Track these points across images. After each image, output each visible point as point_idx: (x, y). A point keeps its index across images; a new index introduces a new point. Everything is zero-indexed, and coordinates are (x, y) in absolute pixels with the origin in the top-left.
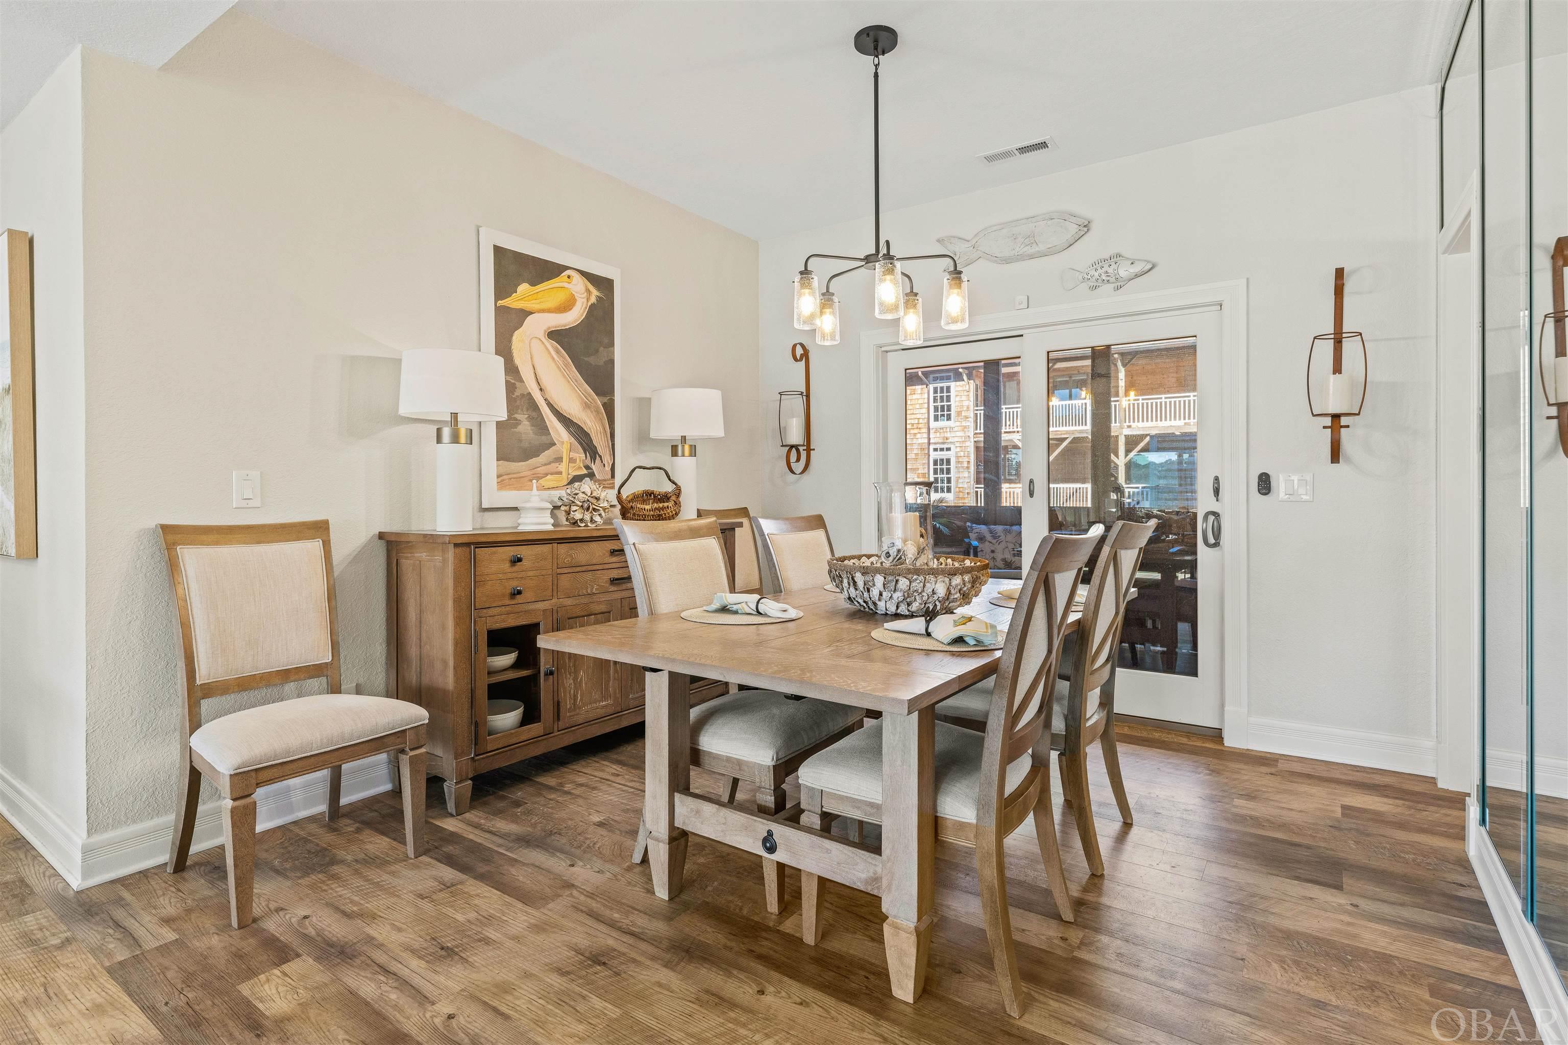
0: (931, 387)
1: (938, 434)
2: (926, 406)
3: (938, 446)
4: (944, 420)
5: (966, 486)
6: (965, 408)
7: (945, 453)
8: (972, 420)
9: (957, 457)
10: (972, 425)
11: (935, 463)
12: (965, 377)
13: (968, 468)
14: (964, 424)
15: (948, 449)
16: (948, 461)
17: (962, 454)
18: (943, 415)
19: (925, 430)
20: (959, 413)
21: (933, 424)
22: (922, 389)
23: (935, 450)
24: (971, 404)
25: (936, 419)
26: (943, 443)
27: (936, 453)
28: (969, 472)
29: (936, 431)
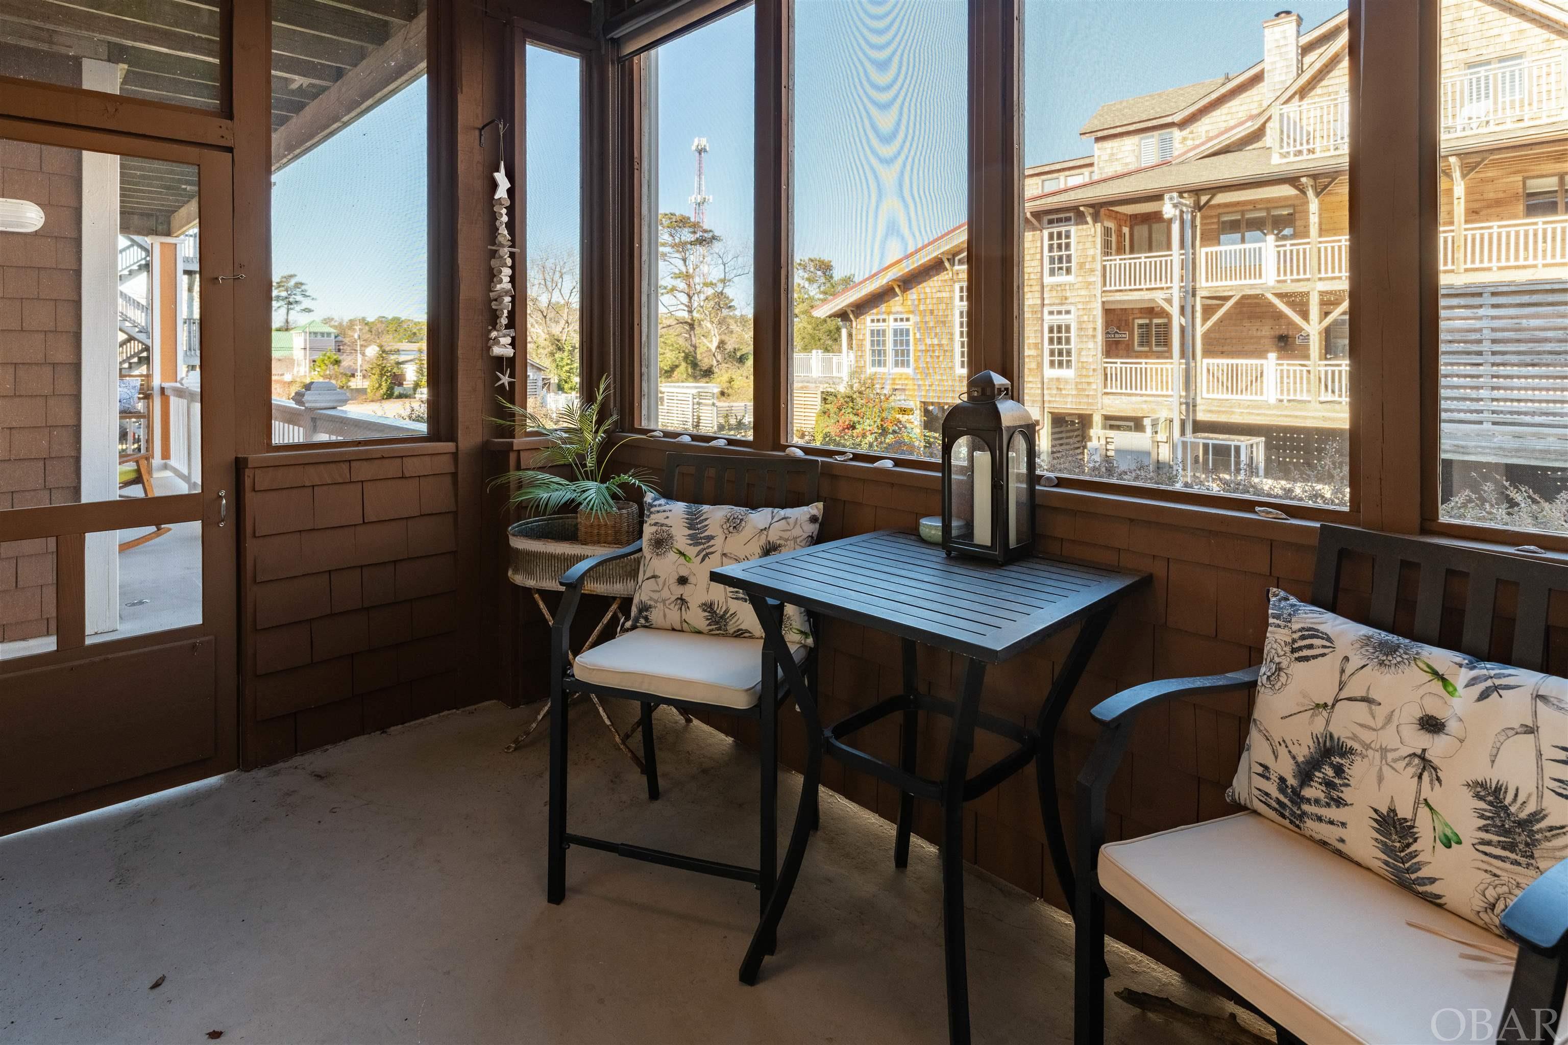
0: (1046, 233)
1: (1054, 293)
2: (1038, 256)
3: (1055, 308)
4: (1062, 275)
5: (1091, 360)
6: (1089, 259)
7: (1063, 316)
8: (1099, 273)
9: (1080, 323)
10: (1100, 280)
11: (1051, 330)
12: (1089, 219)
13: (1094, 336)
14: (1088, 279)
15: (1068, 312)
16: (1068, 328)
17: (1085, 318)
18: (1060, 268)
19: (1038, 288)
20: (1081, 265)
21: (1048, 280)
22: (1034, 235)
23: (1051, 313)
24: (1099, 251)
25: (1052, 272)
26: (1062, 304)
27: (1052, 317)
28: (1096, 342)
29: (1053, 287)
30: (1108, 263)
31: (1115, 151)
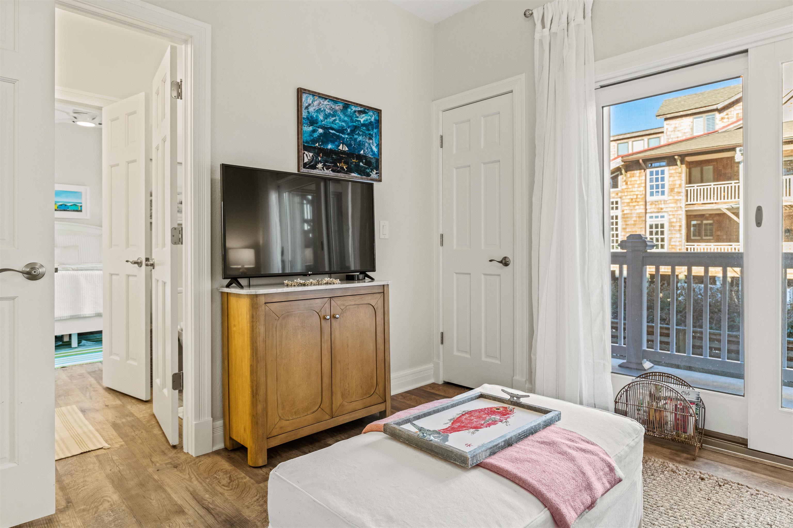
0: (648, 171)
1: (654, 206)
2: (643, 185)
3: (654, 215)
4: (658, 195)
5: (678, 244)
6: (678, 186)
7: (659, 219)
8: (684, 194)
9: (670, 223)
10: (684, 198)
11: (651, 227)
12: (678, 163)
13: (680, 230)
14: (676, 197)
15: (662, 217)
16: (662, 226)
17: (674, 220)
18: (658, 192)
19: (643, 203)
20: (672, 190)
21: (649, 198)
22: (640, 173)
23: (651, 217)
24: (684, 182)
25: (652, 194)
26: (658, 212)
27: (651, 220)
28: (681, 234)
29: (652, 203)
30: (689, 189)
31: (677, 126)
